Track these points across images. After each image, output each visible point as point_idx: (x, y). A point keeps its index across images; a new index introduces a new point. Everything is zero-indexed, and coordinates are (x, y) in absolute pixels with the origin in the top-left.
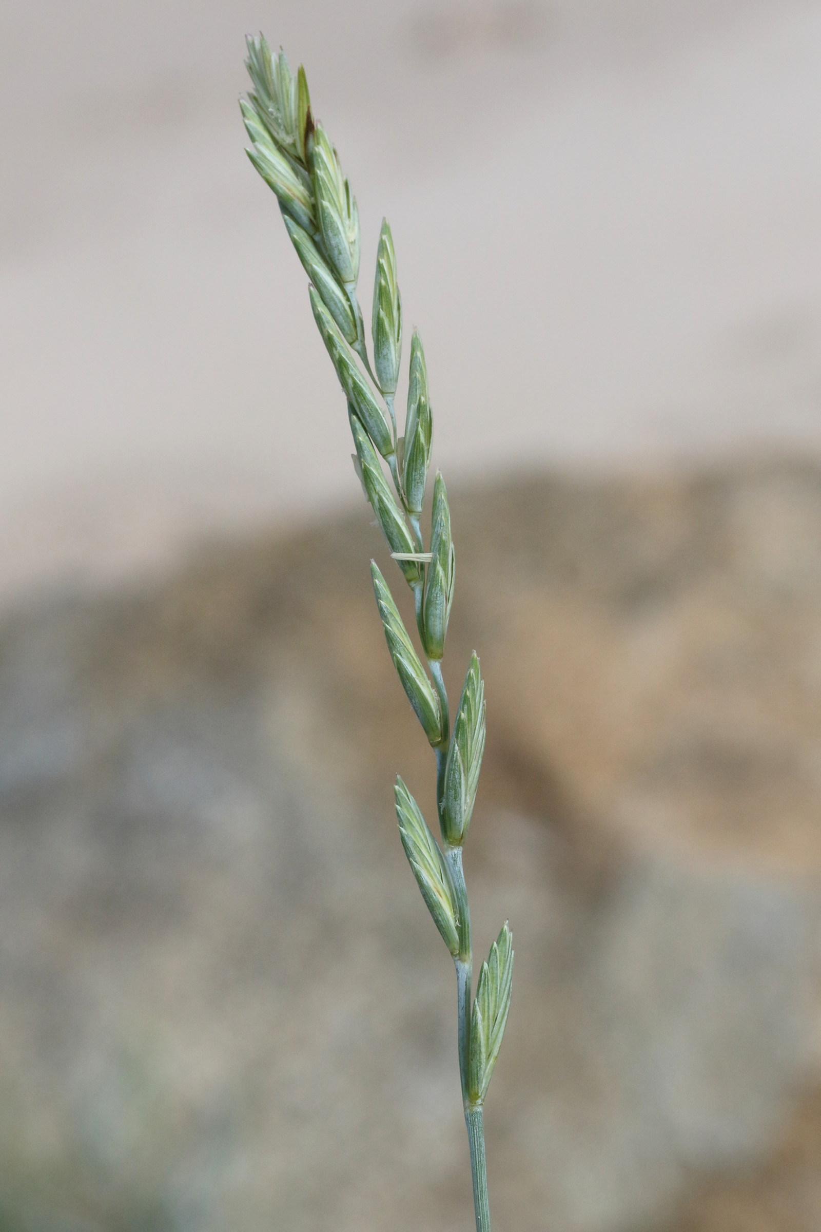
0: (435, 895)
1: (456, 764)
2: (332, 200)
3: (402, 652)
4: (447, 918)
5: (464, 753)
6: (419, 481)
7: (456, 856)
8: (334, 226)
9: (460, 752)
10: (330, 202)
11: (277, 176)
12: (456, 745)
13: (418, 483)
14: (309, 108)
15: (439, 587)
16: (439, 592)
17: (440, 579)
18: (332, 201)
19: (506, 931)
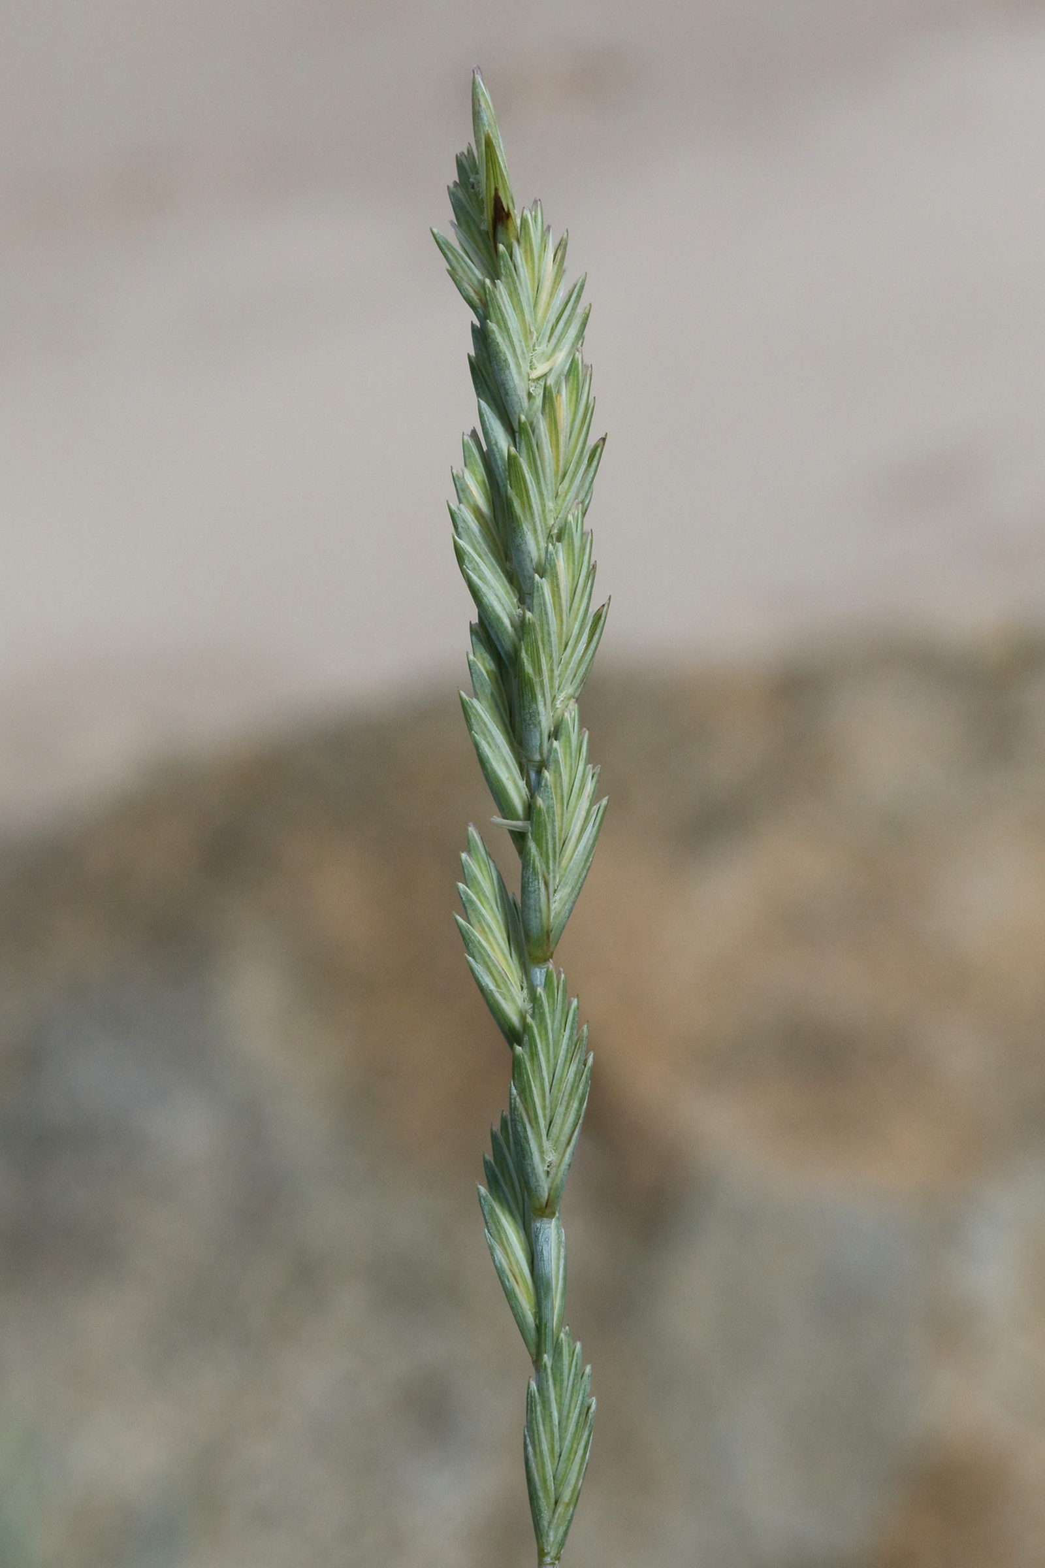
0: (509, 1281)
1: (516, 1113)
2: (501, 321)
3: (477, 956)
4: (522, 1313)
5: (526, 1099)
6: (531, 722)
7: (538, 1230)
8: (500, 357)
9: (520, 1097)
10: (498, 323)
11: (464, 271)
12: (513, 1088)
13: (529, 725)
14: (496, 190)
15: (531, 870)
16: (531, 876)
17: (532, 859)
18: (502, 324)
19: (562, 1341)
